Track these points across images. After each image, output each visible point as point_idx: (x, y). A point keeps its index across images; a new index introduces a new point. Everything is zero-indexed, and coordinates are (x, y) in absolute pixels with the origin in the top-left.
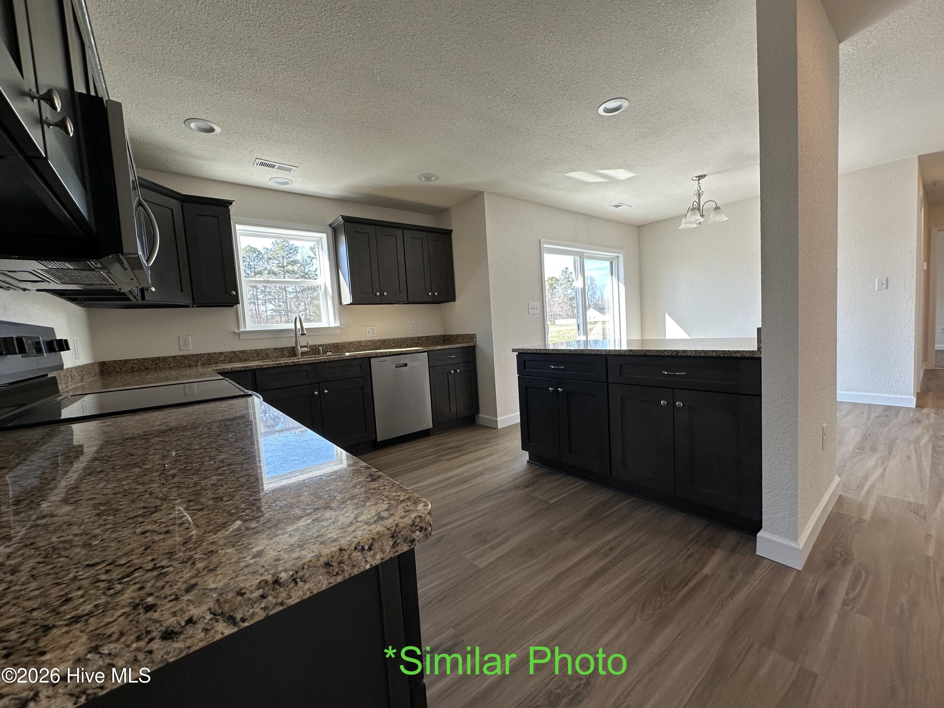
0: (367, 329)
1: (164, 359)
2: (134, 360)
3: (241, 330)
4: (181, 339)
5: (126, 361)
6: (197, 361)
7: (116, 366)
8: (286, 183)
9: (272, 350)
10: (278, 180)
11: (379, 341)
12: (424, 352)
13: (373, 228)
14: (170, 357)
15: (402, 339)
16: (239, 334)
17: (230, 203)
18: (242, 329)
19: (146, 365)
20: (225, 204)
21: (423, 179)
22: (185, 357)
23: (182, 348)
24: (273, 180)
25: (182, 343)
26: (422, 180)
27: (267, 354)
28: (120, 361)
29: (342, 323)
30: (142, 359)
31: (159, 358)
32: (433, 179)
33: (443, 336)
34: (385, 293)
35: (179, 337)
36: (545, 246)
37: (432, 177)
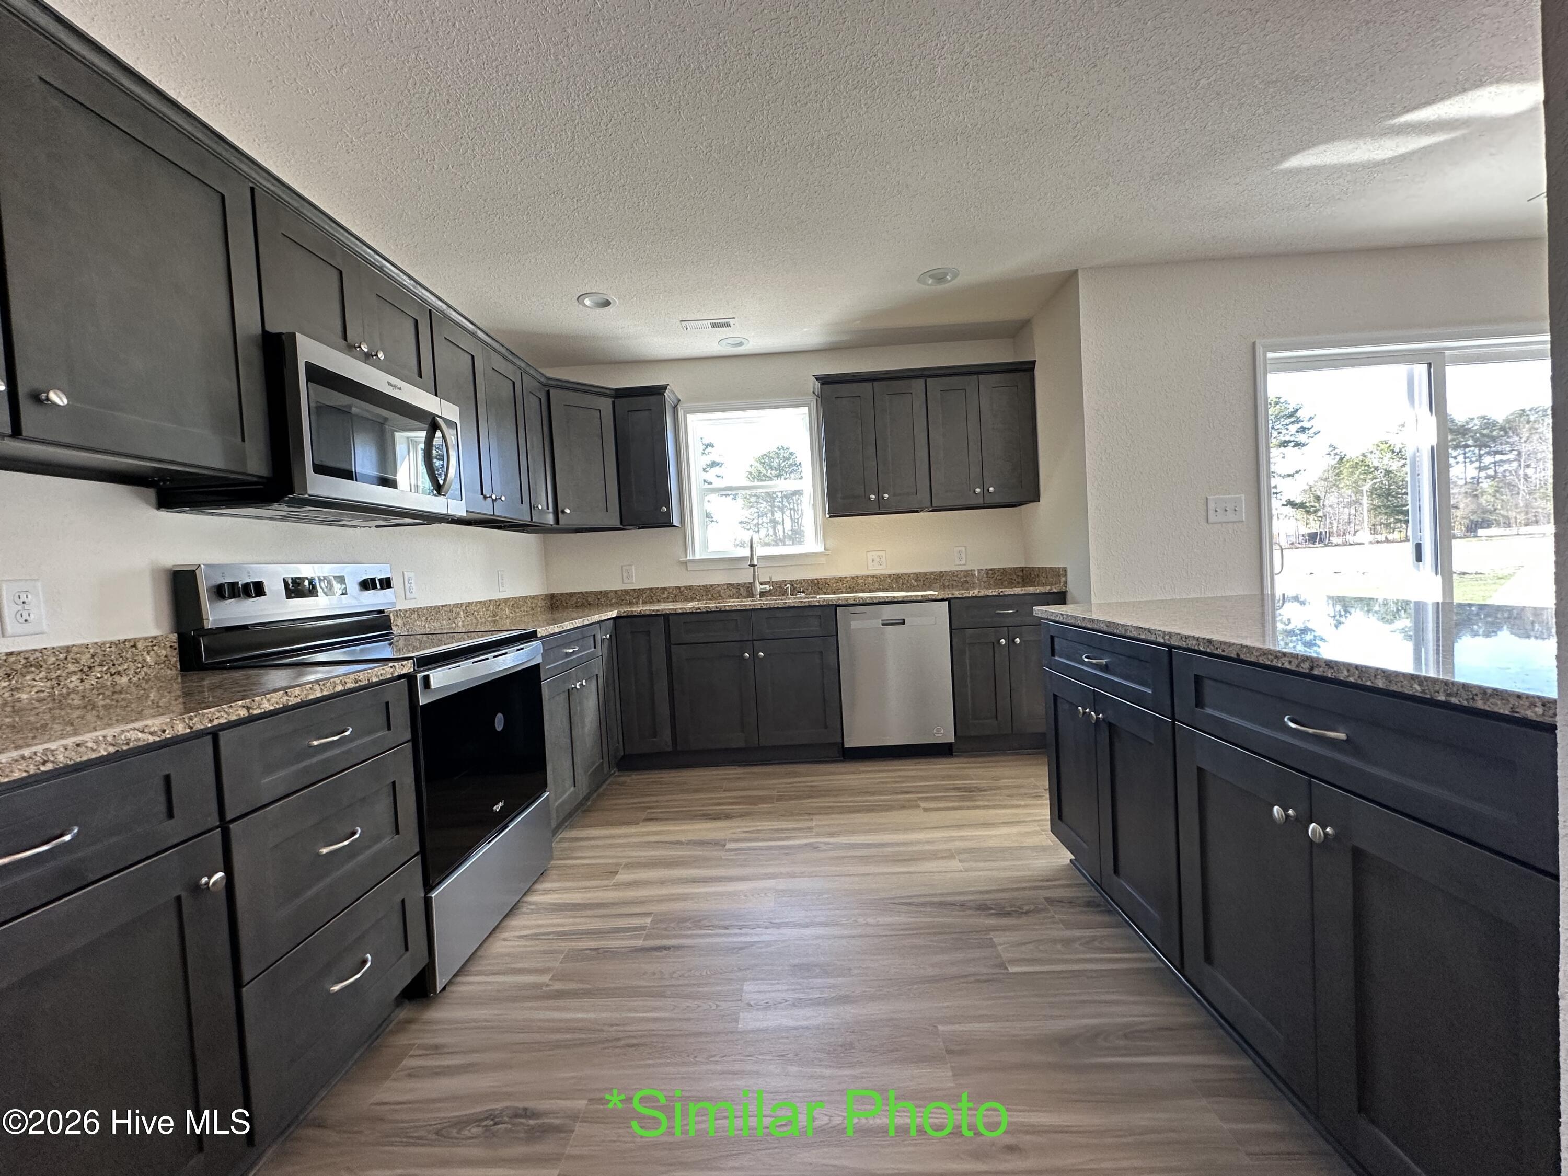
0: (870, 554)
1: (606, 593)
2: (579, 593)
3: (688, 558)
4: (624, 568)
5: (571, 595)
6: (638, 597)
7: (563, 599)
8: (741, 344)
9: (725, 587)
10: (730, 341)
11: (890, 576)
12: (943, 600)
13: (868, 385)
14: (611, 591)
15: (932, 573)
16: (685, 563)
17: (664, 388)
18: (690, 557)
19: (589, 600)
20: (658, 391)
21: (930, 281)
22: (626, 592)
23: (626, 581)
24: (724, 342)
25: (625, 575)
26: (928, 285)
27: (719, 592)
28: (566, 594)
29: (828, 546)
30: (586, 592)
31: (601, 592)
32: (949, 278)
33: (1022, 569)
34: (886, 496)
35: (622, 567)
36: (1269, 355)
37: (946, 274)
